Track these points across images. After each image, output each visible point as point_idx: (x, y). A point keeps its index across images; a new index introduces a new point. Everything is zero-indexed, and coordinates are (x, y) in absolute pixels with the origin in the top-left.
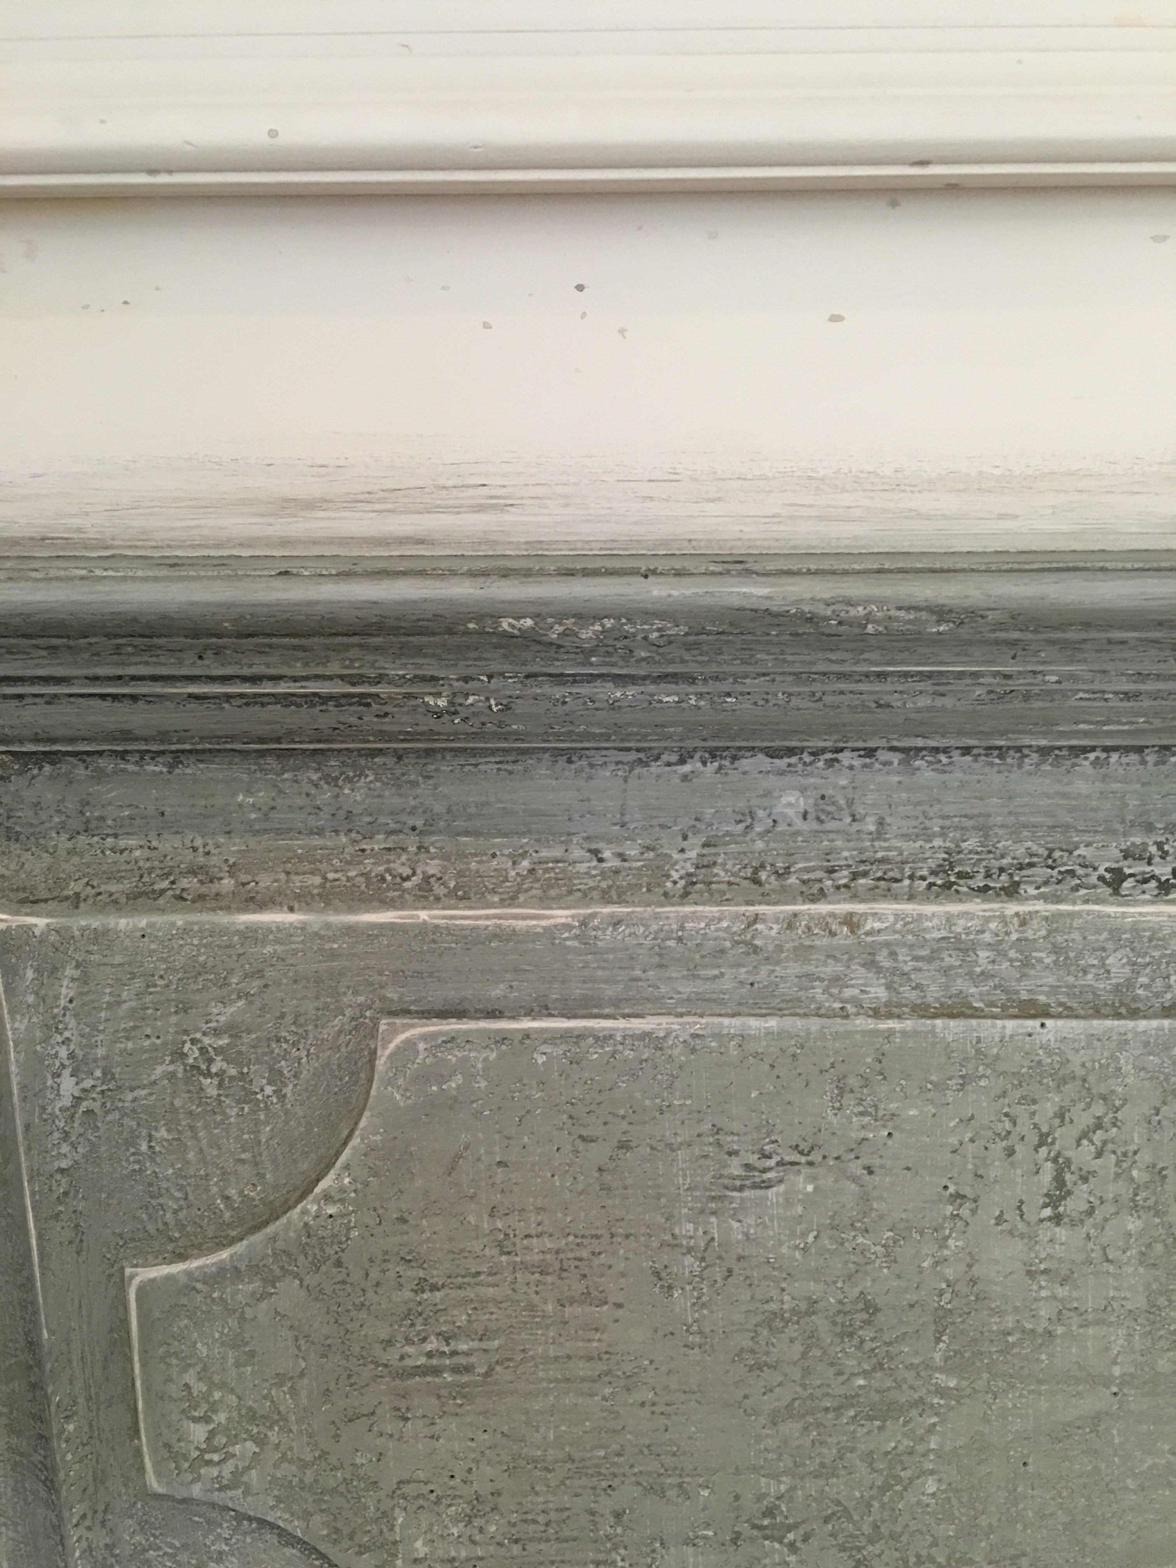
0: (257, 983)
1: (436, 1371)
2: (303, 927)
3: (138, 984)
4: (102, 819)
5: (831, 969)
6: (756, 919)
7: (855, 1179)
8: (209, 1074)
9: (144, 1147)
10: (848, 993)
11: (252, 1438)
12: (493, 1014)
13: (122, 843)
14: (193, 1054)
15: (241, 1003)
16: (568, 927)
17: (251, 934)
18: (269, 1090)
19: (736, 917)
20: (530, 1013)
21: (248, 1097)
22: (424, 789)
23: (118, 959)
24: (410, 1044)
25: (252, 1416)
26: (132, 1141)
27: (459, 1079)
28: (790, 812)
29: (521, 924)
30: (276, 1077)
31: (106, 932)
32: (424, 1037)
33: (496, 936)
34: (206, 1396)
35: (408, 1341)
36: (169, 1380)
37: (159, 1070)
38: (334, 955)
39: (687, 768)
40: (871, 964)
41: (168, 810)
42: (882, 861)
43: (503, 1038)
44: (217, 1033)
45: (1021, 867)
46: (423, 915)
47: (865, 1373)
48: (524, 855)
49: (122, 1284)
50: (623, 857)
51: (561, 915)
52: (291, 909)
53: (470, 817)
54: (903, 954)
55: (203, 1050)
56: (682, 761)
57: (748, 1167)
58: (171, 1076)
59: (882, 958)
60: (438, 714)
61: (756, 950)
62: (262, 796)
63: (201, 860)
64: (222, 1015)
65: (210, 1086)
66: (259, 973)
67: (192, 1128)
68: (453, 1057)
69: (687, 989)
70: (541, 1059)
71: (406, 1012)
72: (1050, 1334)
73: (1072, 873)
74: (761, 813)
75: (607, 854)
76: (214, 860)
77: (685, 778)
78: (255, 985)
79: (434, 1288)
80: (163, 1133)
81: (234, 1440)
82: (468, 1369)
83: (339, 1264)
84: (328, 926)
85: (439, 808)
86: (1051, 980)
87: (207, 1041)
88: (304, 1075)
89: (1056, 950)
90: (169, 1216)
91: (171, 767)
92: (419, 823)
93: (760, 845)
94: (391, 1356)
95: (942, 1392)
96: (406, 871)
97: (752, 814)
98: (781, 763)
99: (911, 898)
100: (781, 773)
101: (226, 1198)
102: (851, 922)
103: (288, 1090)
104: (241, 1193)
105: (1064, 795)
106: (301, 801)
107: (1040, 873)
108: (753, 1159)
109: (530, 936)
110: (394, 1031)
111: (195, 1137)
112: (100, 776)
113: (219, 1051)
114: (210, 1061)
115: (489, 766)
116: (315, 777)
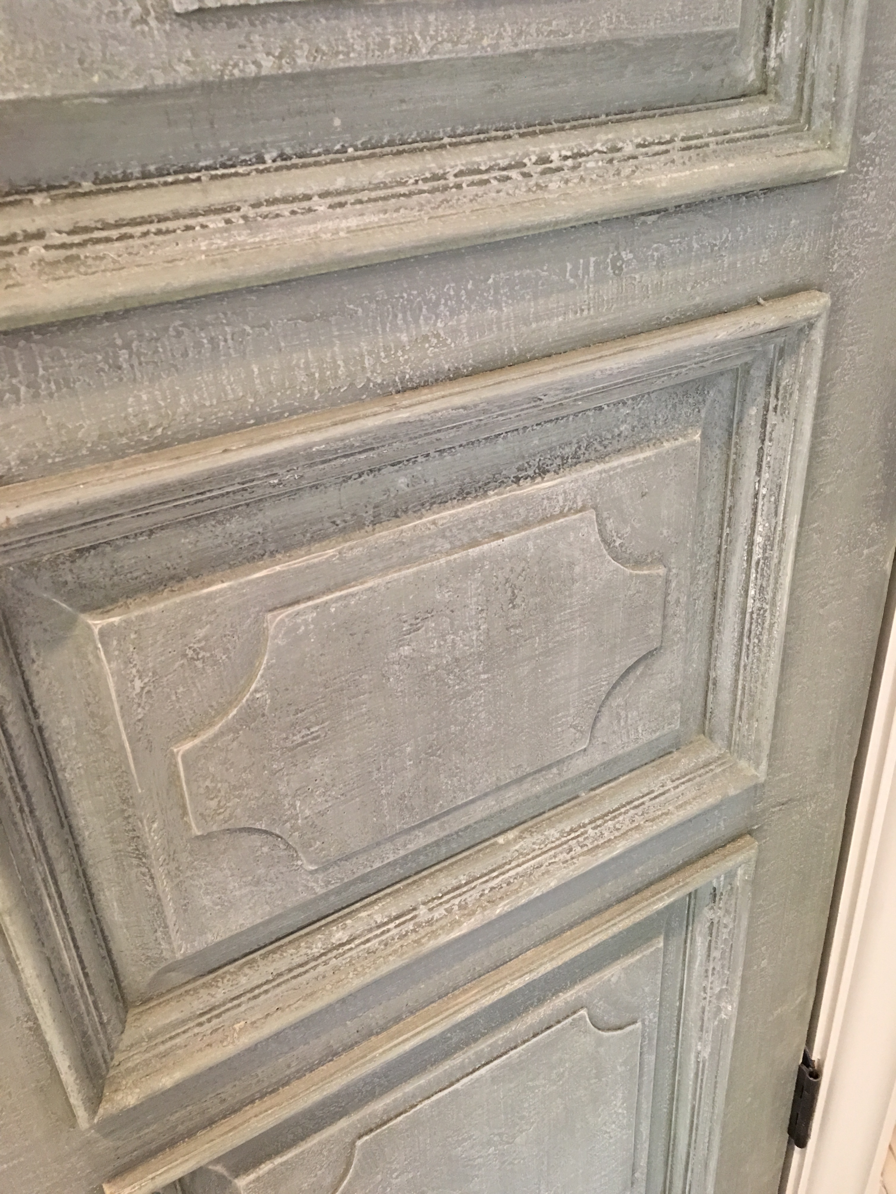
0: (214, 616)
1: (305, 743)
2: (230, 588)
3: (164, 631)
4: (122, 567)
5: (430, 542)
6: (402, 532)
7: (447, 616)
8: (198, 659)
9: (174, 698)
10: (437, 549)
11: (236, 797)
12: (309, 598)
13: (135, 575)
14: (190, 653)
15: (208, 626)
16: (334, 556)
17: (210, 597)
18: (224, 657)
19: (394, 534)
20: (324, 593)
21: (216, 663)
22: (260, 515)
23: (154, 624)
24: (282, 620)
25: (235, 788)
26: (168, 697)
27: (303, 628)
28: (402, 486)
29: (316, 560)
30: (226, 651)
31: (147, 614)
32: (287, 616)
33: (307, 567)
34: (215, 788)
35: (294, 735)
36: (199, 787)
37: (177, 664)
38: (244, 595)
39: (362, 479)
40: (444, 537)
41: (151, 555)
42: (440, 495)
43: (316, 607)
44: (199, 641)
45: (486, 484)
46: (278, 568)
47: (458, 684)
48: (307, 531)
49: (173, 755)
50: (345, 521)
51: (331, 552)
52: (223, 582)
53: (281, 522)
54: (454, 530)
55: (194, 650)
56: (360, 476)
57: (411, 625)
58: (182, 665)
59: (448, 534)
60: (274, 486)
61: (403, 543)
62: (192, 537)
63: (173, 572)
64: (201, 633)
65: (199, 664)
66: (214, 611)
67: (194, 683)
68: (299, 620)
69: (380, 566)
70: (333, 610)
71: (275, 608)
73: (503, 482)
74: (392, 489)
75: (338, 522)
76: (179, 571)
77: (362, 483)
78: (212, 618)
79: (302, 711)
80: (181, 690)
81: (228, 800)
82: (318, 737)
83: (263, 715)
84: (240, 584)
85: (267, 522)
86: (502, 523)
87: (196, 646)
88: (238, 647)
89: (504, 512)
90: (188, 723)
91: (150, 536)
92: (261, 530)
93: (394, 502)
94: (289, 744)
96: (262, 552)
97: (389, 490)
98: (396, 468)
99: (453, 507)
100: (397, 471)
101: (211, 706)
102: (434, 523)
103: (232, 655)
104: (218, 703)
105: (495, 453)
106: (210, 534)
107: (493, 484)
108: (414, 622)
109: (321, 563)
110: (275, 617)
111: (195, 686)
112: (118, 548)
113: (201, 648)
114: (198, 654)
115: (285, 500)
116: (213, 523)
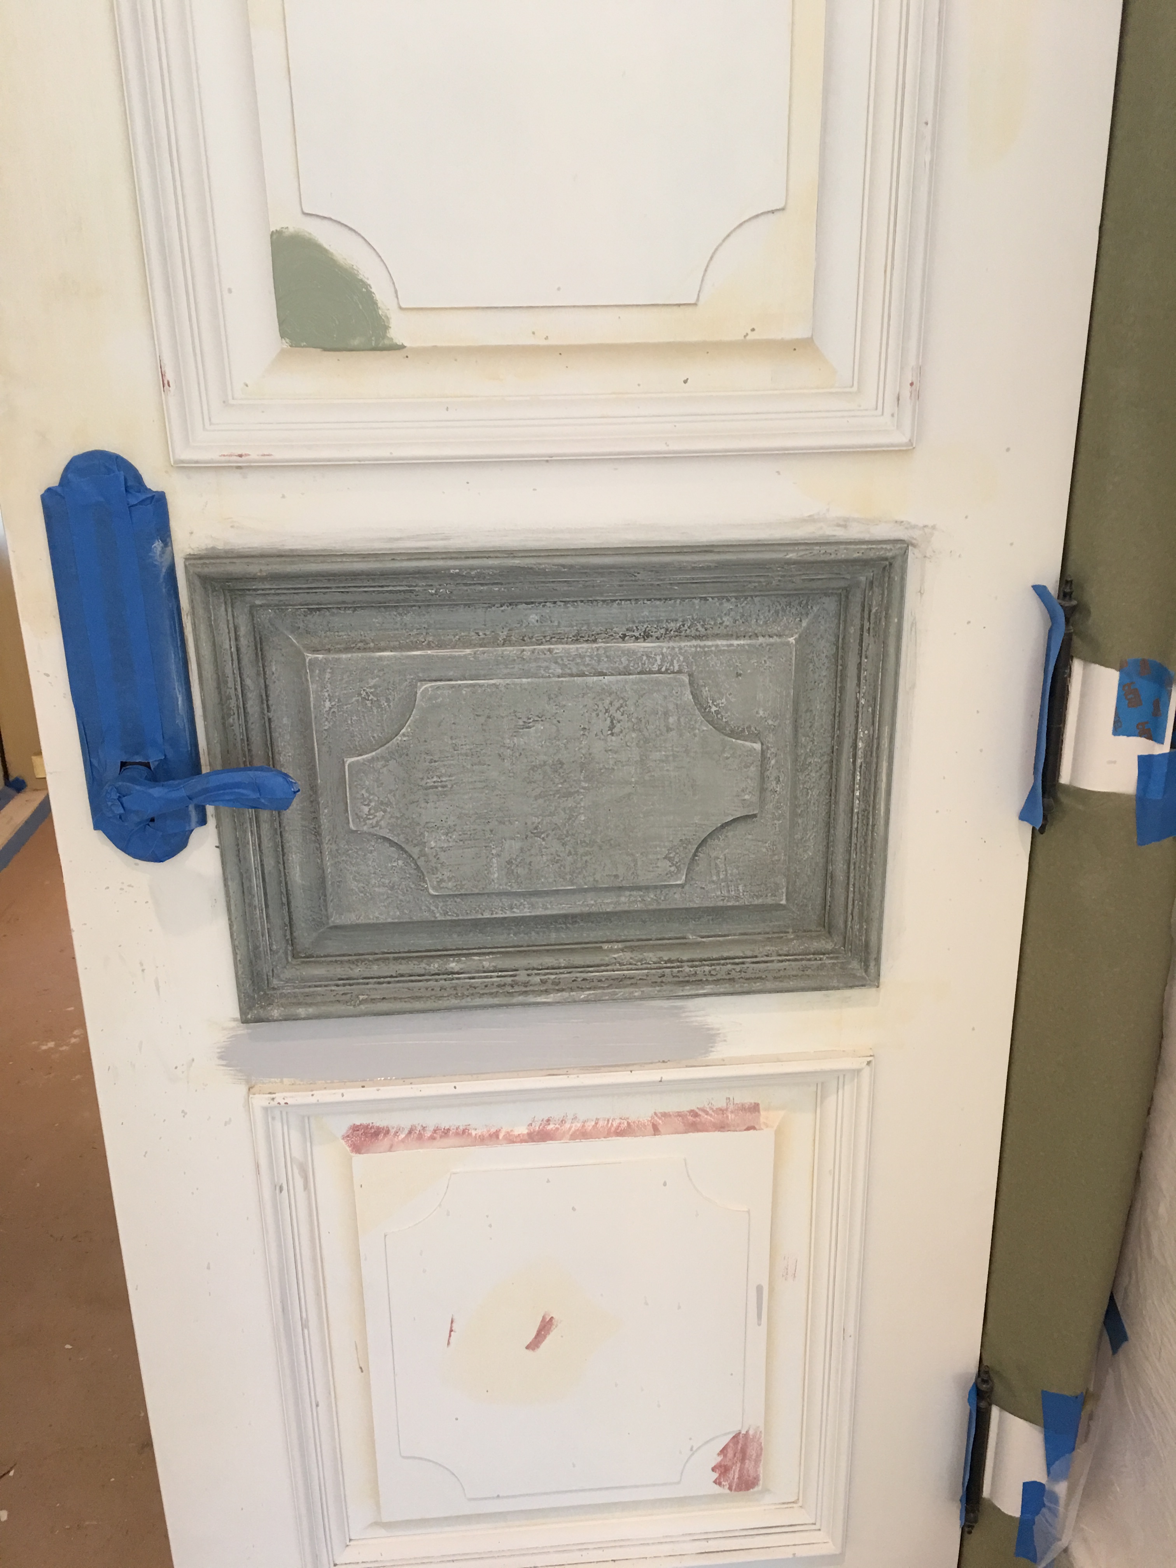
0: (382, 673)
1: (436, 787)
2: (395, 656)
3: (348, 674)
4: (334, 627)
5: (545, 664)
6: (523, 650)
7: (555, 725)
8: (368, 700)
9: (349, 722)
10: (550, 671)
11: (382, 810)
12: (450, 680)
13: (340, 634)
14: (364, 694)
15: (377, 679)
16: (470, 654)
17: (380, 659)
18: (386, 704)
19: (518, 650)
20: (461, 680)
21: (380, 706)
22: (427, 616)
23: (342, 667)
24: (426, 689)
25: (382, 803)
26: (346, 721)
27: (441, 699)
28: (533, 620)
29: (457, 654)
30: (388, 700)
31: (339, 659)
32: (431, 687)
33: (450, 657)
34: (368, 798)
35: (428, 778)
36: (358, 793)
37: (354, 699)
38: (404, 664)
39: (503, 608)
40: (556, 663)
41: (353, 624)
42: (560, 633)
43: (453, 686)
44: (371, 688)
45: (598, 634)
46: (429, 652)
47: (561, 783)
48: (457, 635)
49: (344, 763)
50: (485, 634)
51: (468, 651)
52: (391, 651)
53: (441, 624)
54: (565, 659)
55: (367, 693)
56: (501, 606)
57: (524, 722)
58: (357, 701)
59: (559, 661)
60: (432, 595)
61: (524, 659)
62: (380, 619)
63: (363, 638)
64: (372, 682)
65: (369, 703)
66: (383, 670)
67: (364, 716)
68: (439, 692)
69: (505, 671)
70: (464, 692)
71: (425, 680)
72: (613, 769)
73: (612, 635)
74: (524, 621)
75: (481, 634)
76: (368, 638)
77: (503, 611)
78: (381, 674)
79: (435, 761)
80: (355, 718)
81: (376, 811)
82: (446, 786)
83: (407, 755)
84: (402, 656)
85: (432, 622)
86: (606, 665)
87: (368, 690)
88: (396, 699)
89: (607, 657)
90: (357, 743)
91: (354, 611)
92: (426, 626)
93: (524, 630)
94: (423, 783)
95: (584, 788)
96: (423, 640)
97: (522, 621)
98: (530, 606)
99: (567, 643)
100: (530, 609)
101: (374, 737)
102: (550, 650)
103: (391, 704)
104: (378, 736)
105: (610, 614)
106: (392, 620)
107: (603, 635)
108: (525, 720)
109: (460, 657)
110: (422, 685)
111: (364, 719)
112: (333, 614)
113: (371, 693)
114: (369, 696)
115: (446, 609)
116: (395, 613)
